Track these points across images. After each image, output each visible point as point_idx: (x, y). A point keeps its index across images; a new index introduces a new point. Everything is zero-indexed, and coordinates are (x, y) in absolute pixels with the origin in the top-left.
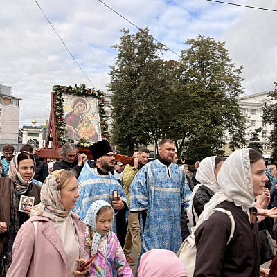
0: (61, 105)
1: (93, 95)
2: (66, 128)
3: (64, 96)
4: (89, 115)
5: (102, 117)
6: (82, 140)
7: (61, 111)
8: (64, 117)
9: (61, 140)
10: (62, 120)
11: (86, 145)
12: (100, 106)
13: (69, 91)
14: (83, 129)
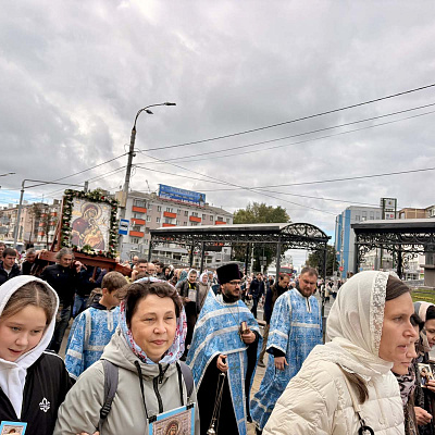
0: (70, 210)
1: (107, 202)
2: (72, 233)
3: (75, 201)
4: (99, 222)
5: (112, 225)
6: (87, 247)
7: (69, 216)
8: (71, 222)
9: (64, 245)
10: (68, 225)
11: (90, 252)
12: (113, 213)
13: (81, 196)
14: (90, 235)
